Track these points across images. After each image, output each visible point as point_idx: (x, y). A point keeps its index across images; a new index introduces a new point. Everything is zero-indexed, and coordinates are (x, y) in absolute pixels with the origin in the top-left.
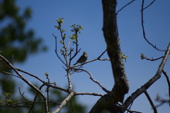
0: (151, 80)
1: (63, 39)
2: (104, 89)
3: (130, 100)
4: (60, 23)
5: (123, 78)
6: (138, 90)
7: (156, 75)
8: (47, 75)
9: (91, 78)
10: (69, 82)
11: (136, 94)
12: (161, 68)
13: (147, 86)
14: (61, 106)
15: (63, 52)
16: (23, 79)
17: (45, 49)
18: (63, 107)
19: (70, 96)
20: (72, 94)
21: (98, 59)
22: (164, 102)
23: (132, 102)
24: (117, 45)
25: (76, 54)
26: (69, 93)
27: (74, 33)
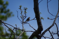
0: (51, 26)
1: (22, 12)
2: (34, 29)
3: (44, 33)
4: (20, 7)
5: (41, 25)
6: (46, 30)
7: (53, 25)
8: (16, 25)
9: (30, 26)
10: (23, 27)
11: (46, 31)
12: (54, 22)
13: (49, 28)
14: (20, 35)
15: (21, 17)
16: (6, 26)
17: (13, 16)
18: (21, 36)
19: (23, 32)
20: (24, 31)
21: (34, 19)
22: (54, 34)
23: (44, 34)
24: (39, 14)
25: (25, 18)
26: (23, 31)
27: (25, 10)
